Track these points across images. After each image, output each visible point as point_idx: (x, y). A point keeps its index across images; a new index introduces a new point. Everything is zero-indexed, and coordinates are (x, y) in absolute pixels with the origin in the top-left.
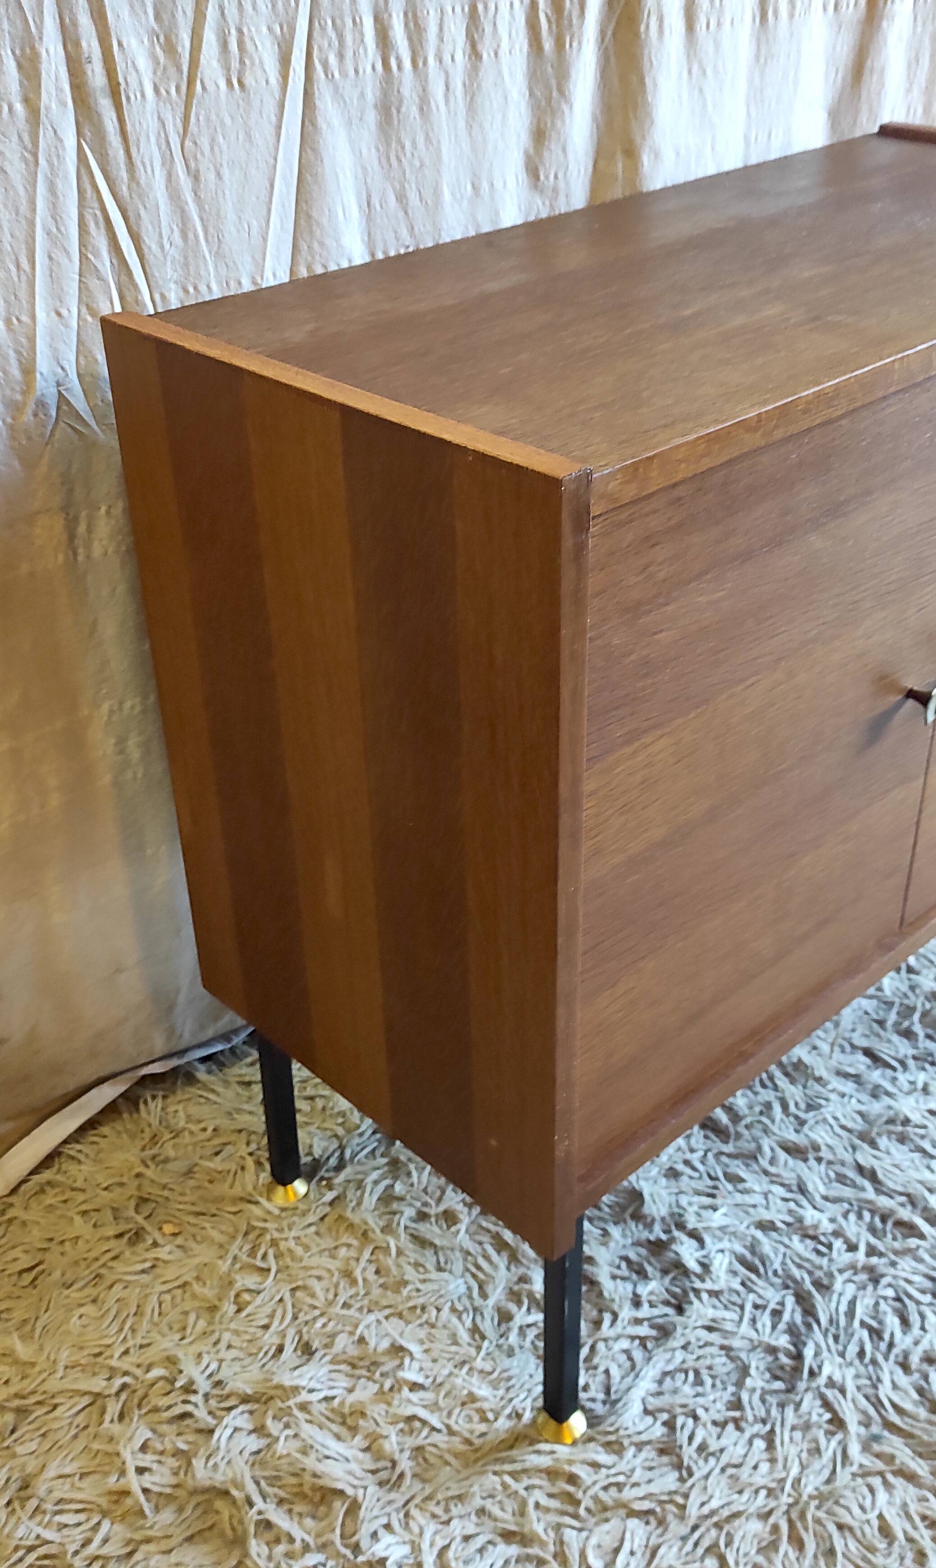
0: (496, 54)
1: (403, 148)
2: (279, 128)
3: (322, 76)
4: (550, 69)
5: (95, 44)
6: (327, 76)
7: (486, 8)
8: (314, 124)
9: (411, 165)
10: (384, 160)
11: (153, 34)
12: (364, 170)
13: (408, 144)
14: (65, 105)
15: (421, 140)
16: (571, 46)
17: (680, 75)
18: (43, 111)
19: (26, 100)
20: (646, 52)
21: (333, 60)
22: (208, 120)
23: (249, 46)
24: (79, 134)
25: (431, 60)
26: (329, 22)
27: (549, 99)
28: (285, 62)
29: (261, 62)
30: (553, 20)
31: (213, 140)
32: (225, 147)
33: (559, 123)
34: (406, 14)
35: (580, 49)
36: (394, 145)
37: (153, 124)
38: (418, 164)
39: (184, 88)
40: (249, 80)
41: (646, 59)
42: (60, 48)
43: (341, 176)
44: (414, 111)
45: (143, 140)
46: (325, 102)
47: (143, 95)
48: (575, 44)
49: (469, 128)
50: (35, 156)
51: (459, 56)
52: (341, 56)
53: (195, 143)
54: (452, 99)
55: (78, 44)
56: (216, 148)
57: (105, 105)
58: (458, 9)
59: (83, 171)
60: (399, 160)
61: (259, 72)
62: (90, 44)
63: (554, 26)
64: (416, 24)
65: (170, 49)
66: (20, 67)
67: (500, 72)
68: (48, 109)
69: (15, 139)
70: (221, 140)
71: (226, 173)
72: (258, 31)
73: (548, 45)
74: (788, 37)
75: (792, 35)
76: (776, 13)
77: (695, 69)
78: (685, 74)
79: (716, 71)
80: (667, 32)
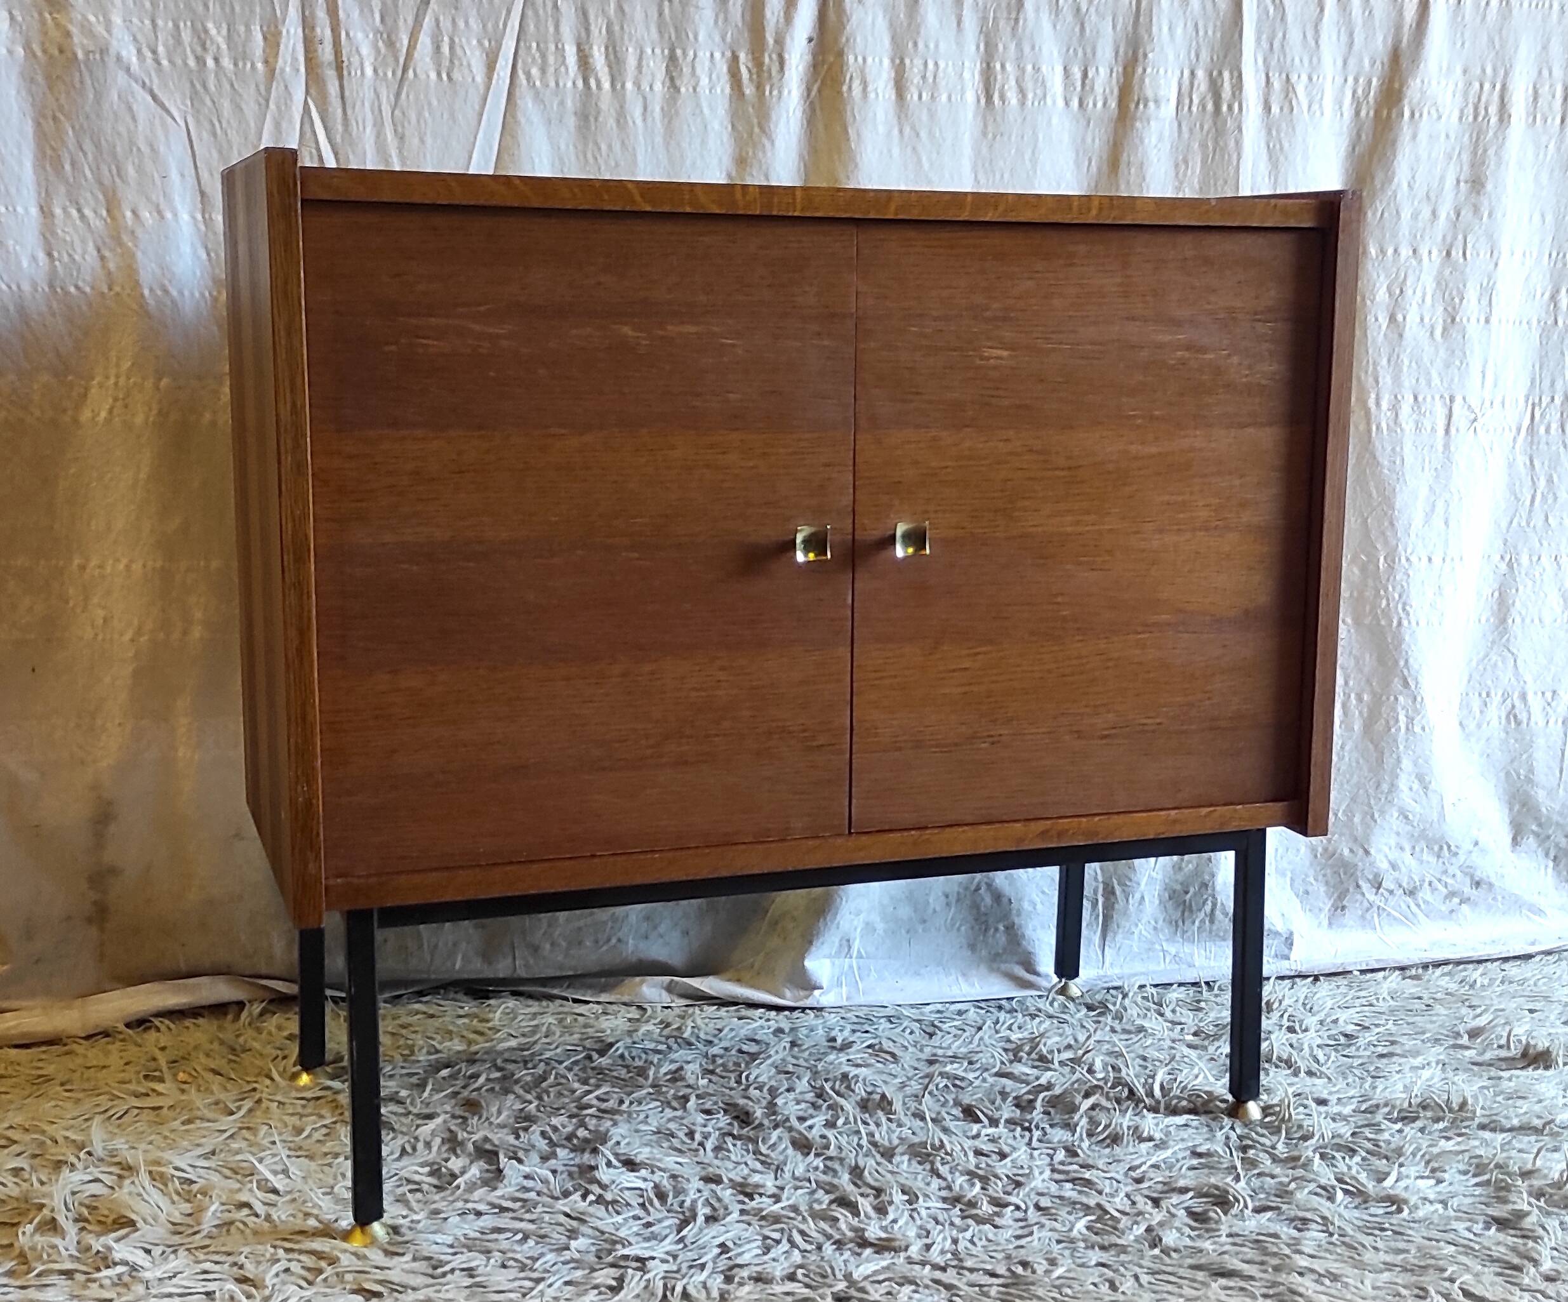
0: (695, 89)
1: (599, 149)
2: (481, 115)
3: (524, 82)
4: (751, 110)
5: (328, 32)
6: (528, 81)
7: (685, 54)
8: (514, 117)
9: (606, 162)
10: (581, 157)
11: (377, 32)
12: (561, 159)
13: (604, 147)
14: (298, 70)
15: (617, 147)
16: (771, 93)
17: (889, 133)
18: (277, 71)
19: (266, 62)
20: (849, 108)
21: (535, 71)
22: (417, 99)
23: (459, 51)
24: (307, 92)
25: (629, 85)
26: (534, 45)
27: (751, 134)
28: (491, 67)
29: (469, 65)
30: (754, 71)
31: (420, 115)
32: (430, 121)
33: (760, 154)
34: (607, 48)
35: (780, 98)
36: (591, 145)
37: (369, 95)
38: (613, 164)
39: (399, 73)
40: (456, 75)
41: (849, 113)
42: (300, 30)
43: (537, 160)
44: (612, 122)
45: (358, 104)
46: (527, 103)
47: (363, 73)
48: (775, 93)
49: (667, 145)
50: (267, 101)
51: (658, 86)
52: (543, 71)
53: (403, 113)
54: (649, 120)
55: (313, 28)
56: (422, 121)
57: (331, 74)
58: (658, 51)
59: (306, 119)
60: (596, 159)
61: (466, 71)
62: (324, 31)
63: (755, 77)
64: (616, 56)
65: (391, 44)
66: (265, 38)
67: (698, 105)
68: (283, 70)
69: (253, 86)
70: (427, 115)
71: (429, 140)
72: (469, 42)
73: (749, 90)
74: (1019, 121)
75: (1025, 119)
76: (1002, 98)
77: (907, 130)
78: (896, 131)
79: (931, 133)
80: (872, 96)
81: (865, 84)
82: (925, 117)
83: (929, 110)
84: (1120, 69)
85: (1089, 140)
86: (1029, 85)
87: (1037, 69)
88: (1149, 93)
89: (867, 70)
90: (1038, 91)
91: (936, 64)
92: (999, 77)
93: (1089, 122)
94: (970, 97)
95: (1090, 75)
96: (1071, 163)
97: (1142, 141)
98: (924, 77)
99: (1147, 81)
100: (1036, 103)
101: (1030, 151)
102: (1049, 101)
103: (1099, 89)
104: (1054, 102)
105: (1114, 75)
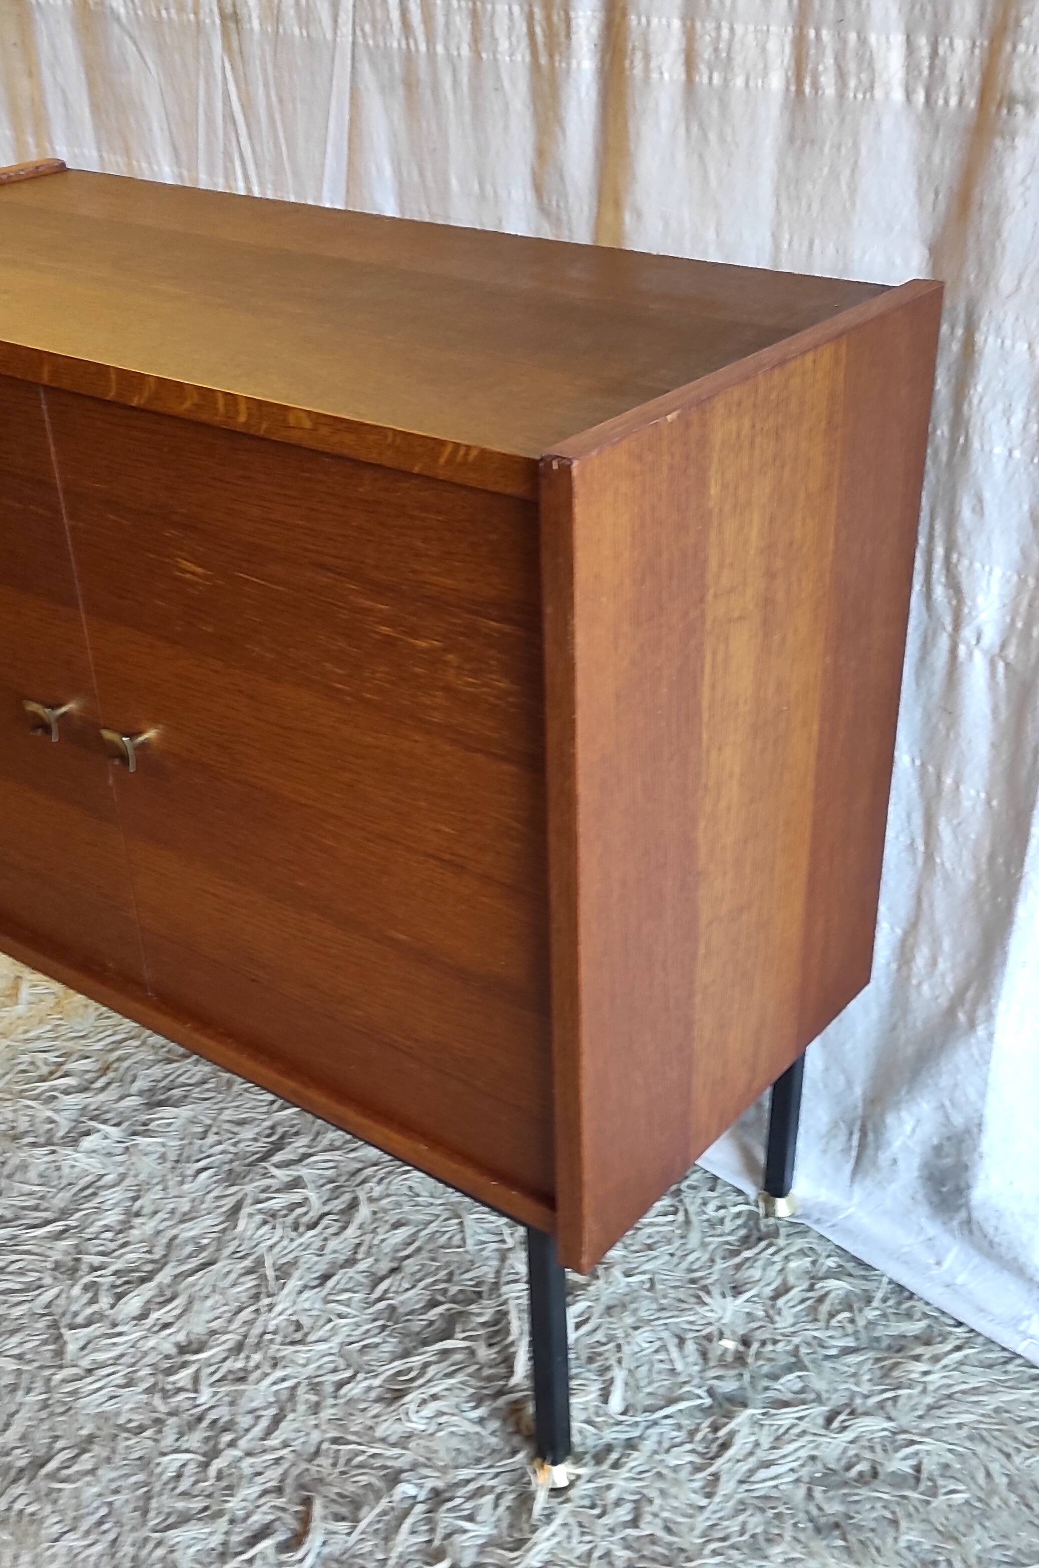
0: (495, 56)
2: (332, 76)
3: (361, 41)
4: (547, 86)
6: (364, 39)
7: (484, 8)
9: (427, 145)
12: (395, 137)
16: (560, 64)
17: (674, 131)
18: (202, 22)
20: (630, 92)
21: (368, 29)
22: (288, 59)
23: (312, 3)
24: (223, 50)
25: (441, 48)
27: (548, 121)
28: (336, 20)
29: (321, 19)
30: (547, 33)
31: (291, 75)
32: (298, 83)
35: (568, 72)
37: (258, 53)
38: (432, 146)
40: (313, 31)
41: (629, 100)
43: (375, 137)
44: (429, 94)
47: (252, 26)
48: (564, 65)
50: (199, 55)
51: (465, 51)
53: (281, 73)
54: (459, 93)
56: (292, 83)
61: (319, 26)
63: (548, 41)
67: (500, 78)
68: (205, 22)
70: (296, 77)
74: (836, 121)
75: (843, 120)
76: (816, 86)
77: (695, 129)
78: (682, 131)
79: (722, 138)
80: (655, 76)
81: (647, 57)
82: (715, 111)
83: (721, 100)
84: (986, 43)
85: (936, 159)
86: (852, 66)
87: (863, 41)
88: (1017, 87)
89: (651, 37)
90: (863, 76)
91: (732, 30)
92: (812, 51)
93: (937, 131)
94: (776, 81)
95: (941, 51)
96: (911, 194)
97: (1001, 170)
98: (716, 50)
99: (1017, 66)
100: (860, 96)
101: (847, 172)
102: (879, 93)
103: (953, 76)
104: (887, 95)
105: (977, 51)
